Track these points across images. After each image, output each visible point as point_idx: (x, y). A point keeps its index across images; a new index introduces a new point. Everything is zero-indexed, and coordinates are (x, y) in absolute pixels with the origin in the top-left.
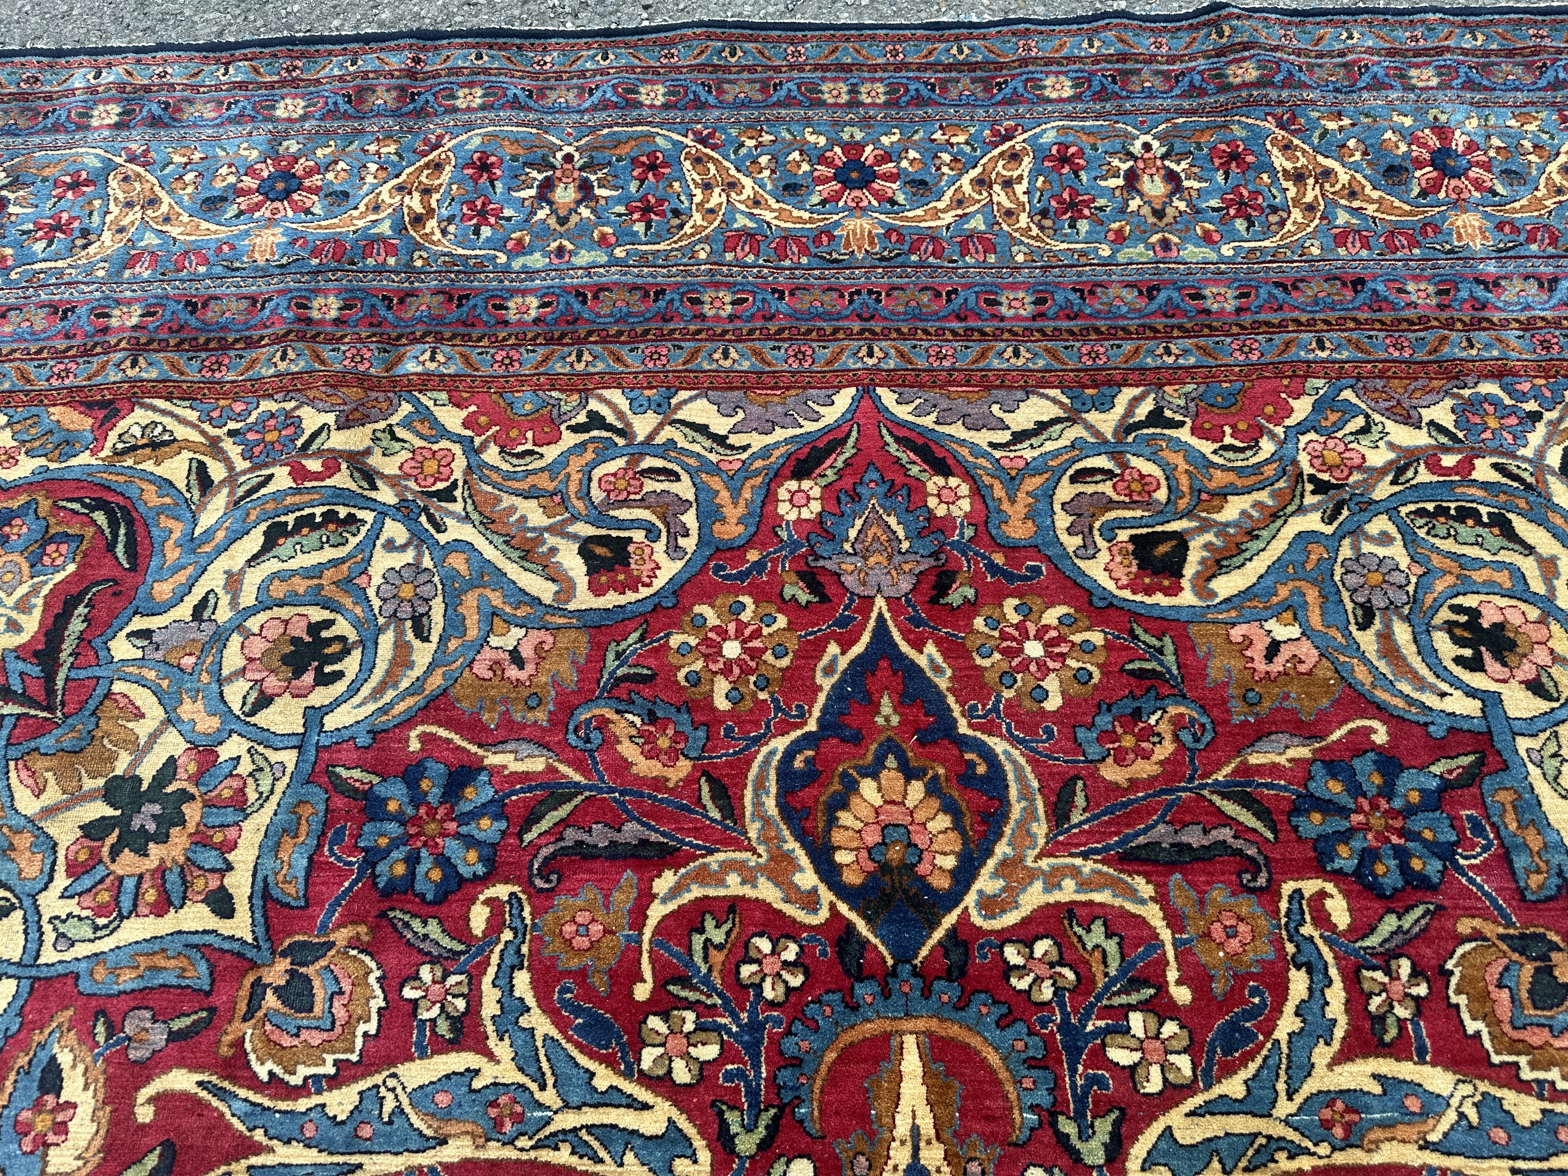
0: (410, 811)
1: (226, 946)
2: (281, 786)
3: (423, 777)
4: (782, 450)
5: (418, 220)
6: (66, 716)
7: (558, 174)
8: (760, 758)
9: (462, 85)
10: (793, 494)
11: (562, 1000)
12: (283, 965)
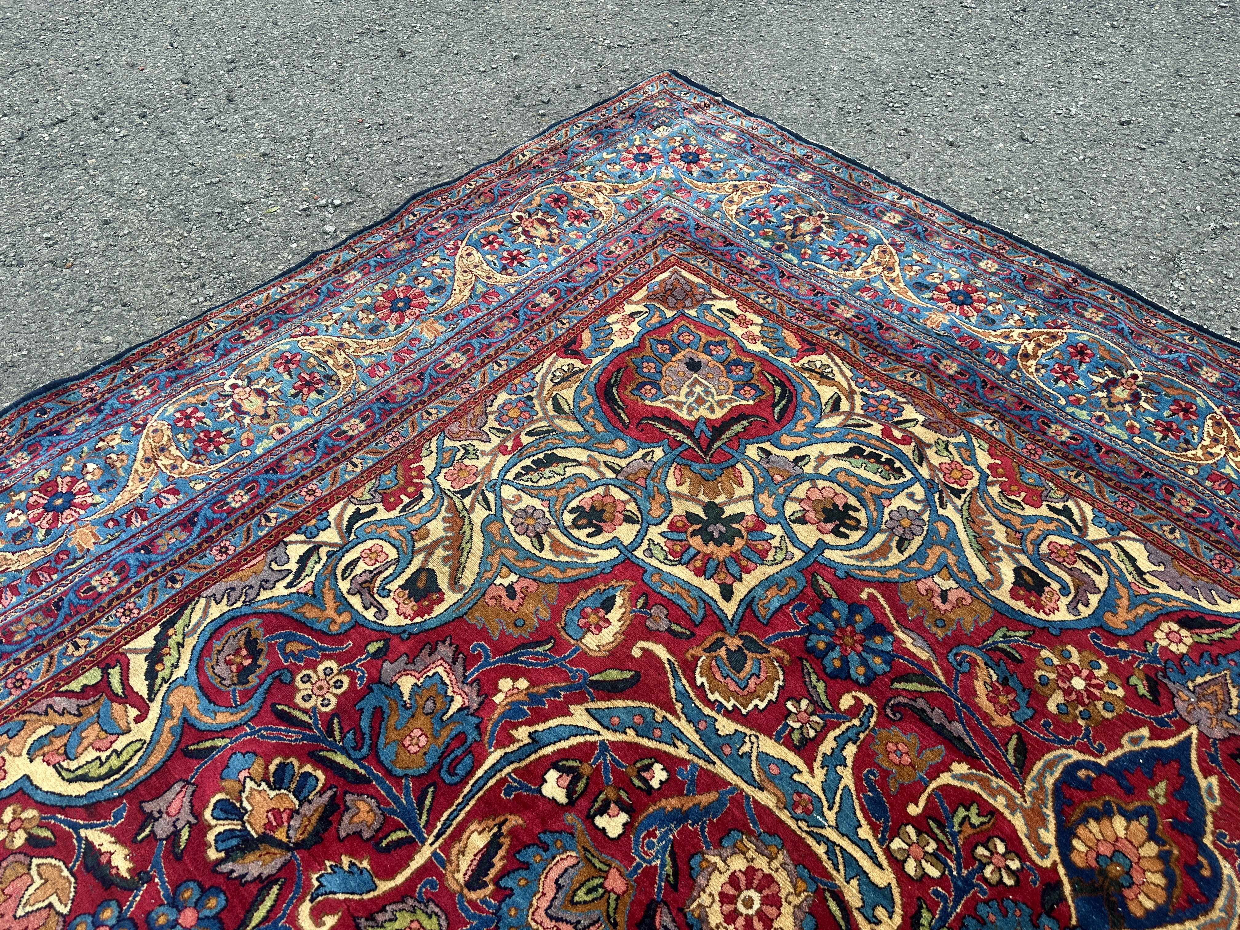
0: (843, 623)
1: (718, 612)
2: (787, 563)
3: (859, 613)
4: (1179, 604)
5: (1026, 356)
6: (710, 462)
7: (1123, 381)
8: (1058, 752)
9: (1093, 306)
10: (1171, 632)
11: (867, 776)
12: (739, 642)
